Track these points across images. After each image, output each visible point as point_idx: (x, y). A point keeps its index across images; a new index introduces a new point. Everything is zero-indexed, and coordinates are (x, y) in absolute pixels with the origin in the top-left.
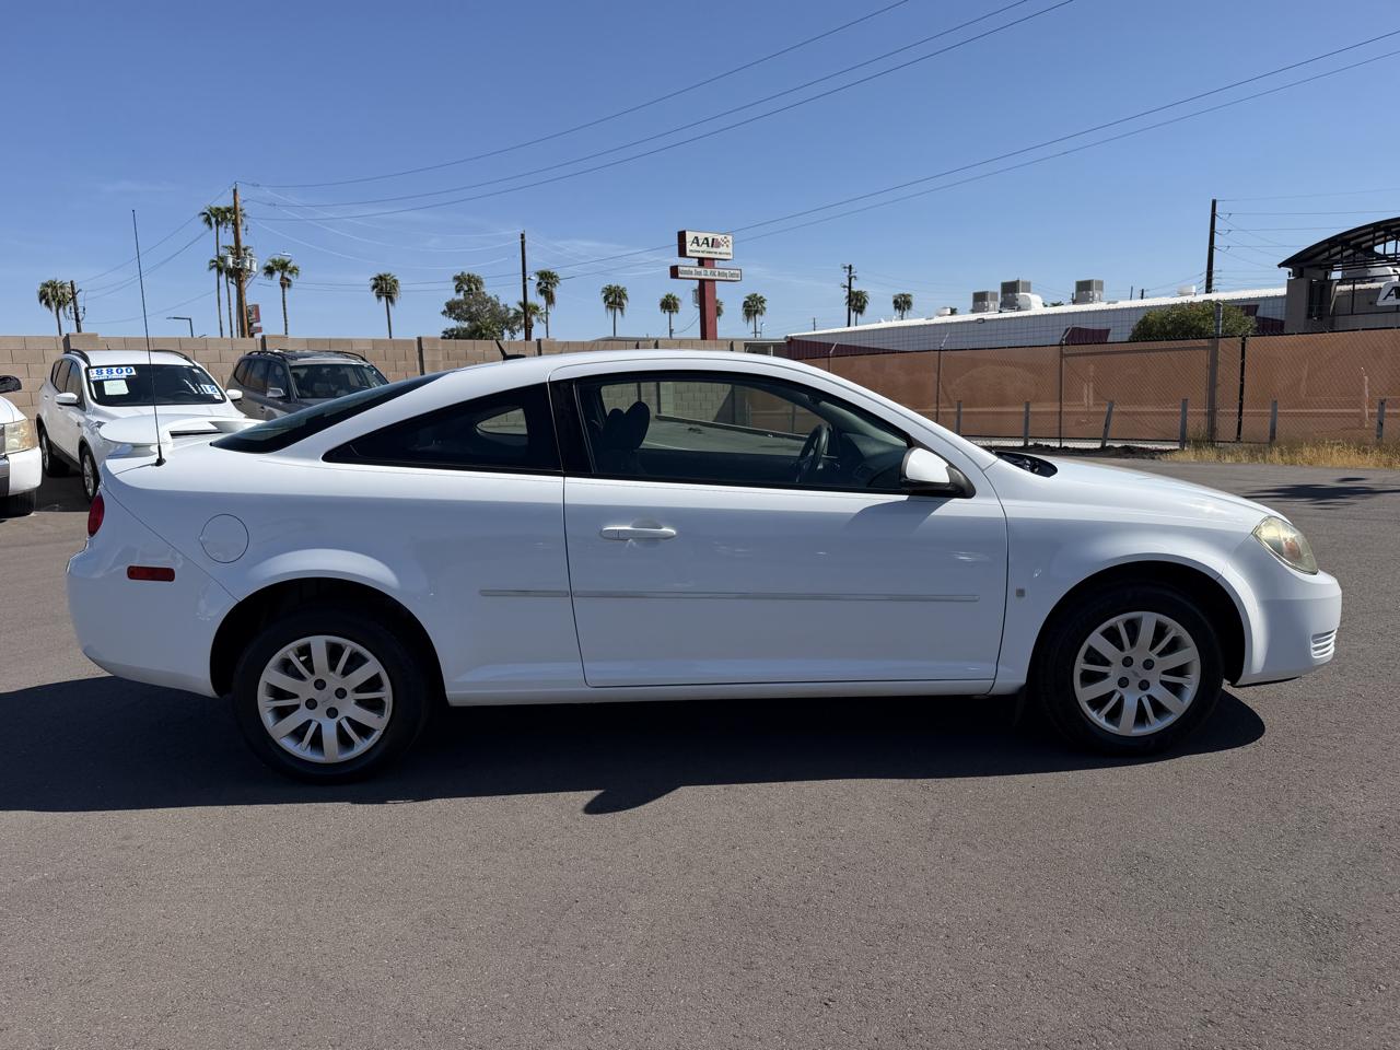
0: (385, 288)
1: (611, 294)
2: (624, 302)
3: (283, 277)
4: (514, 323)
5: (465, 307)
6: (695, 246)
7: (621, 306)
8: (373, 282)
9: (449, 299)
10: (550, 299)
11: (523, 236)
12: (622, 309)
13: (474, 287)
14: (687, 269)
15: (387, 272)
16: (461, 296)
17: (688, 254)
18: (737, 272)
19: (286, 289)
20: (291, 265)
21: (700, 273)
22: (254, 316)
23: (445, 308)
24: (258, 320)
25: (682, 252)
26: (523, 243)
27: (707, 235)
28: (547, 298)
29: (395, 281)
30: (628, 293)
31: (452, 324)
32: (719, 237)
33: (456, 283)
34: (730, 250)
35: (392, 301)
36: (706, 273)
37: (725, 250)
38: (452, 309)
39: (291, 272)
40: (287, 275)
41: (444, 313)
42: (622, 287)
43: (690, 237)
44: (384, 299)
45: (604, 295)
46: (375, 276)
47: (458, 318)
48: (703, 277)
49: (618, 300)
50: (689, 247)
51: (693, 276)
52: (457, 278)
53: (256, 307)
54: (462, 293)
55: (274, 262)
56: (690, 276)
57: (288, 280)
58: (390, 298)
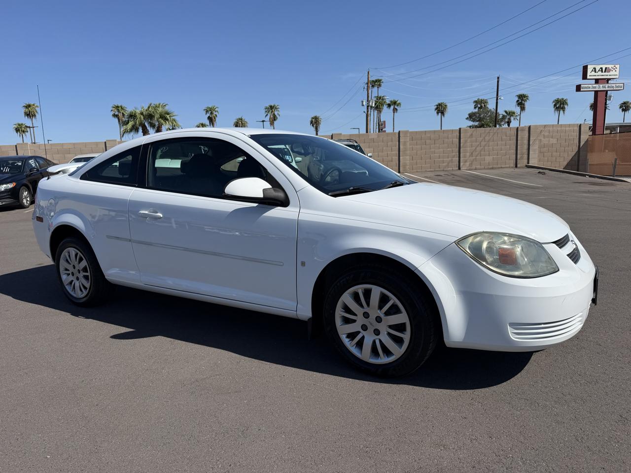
0: (441, 109)
1: (558, 103)
2: (566, 106)
3: (394, 108)
4: (501, 121)
5: (478, 115)
6: (593, 73)
7: (563, 109)
8: (436, 107)
9: (470, 112)
10: (523, 109)
11: (498, 78)
12: (564, 111)
13: (483, 105)
14: (587, 86)
15: (442, 102)
16: (476, 110)
17: (588, 77)
18: (621, 85)
19: (395, 113)
20: (398, 102)
21: (595, 87)
22: (383, 126)
23: (468, 116)
24: (385, 127)
25: (585, 77)
26: (498, 82)
27: (601, 66)
28: (521, 108)
29: (446, 106)
30: (568, 102)
31: (471, 123)
32: (610, 66)
33: (475, 104)
34: (617, 73)
35: (443, 115)
36: (600, 87)
37: (614, 73)
38: (471, 117)
39: (398, 105)
40: (396, 107)
41: (467, 119)
42: (565, 98)
43: (590, 68)
44: (440, 114)
45: (554, 104)
46: (437, 104)
47: (474, 121)
48: (597, 89)
49: (562, 106)
50: (589, 74)
51: (591, 89)
52: (475, 102)
53: (385, 122)
54: (477, 108)
55: (391, 101)
56: (589, 90)
57: (396, 109)
58: (443, 113)
